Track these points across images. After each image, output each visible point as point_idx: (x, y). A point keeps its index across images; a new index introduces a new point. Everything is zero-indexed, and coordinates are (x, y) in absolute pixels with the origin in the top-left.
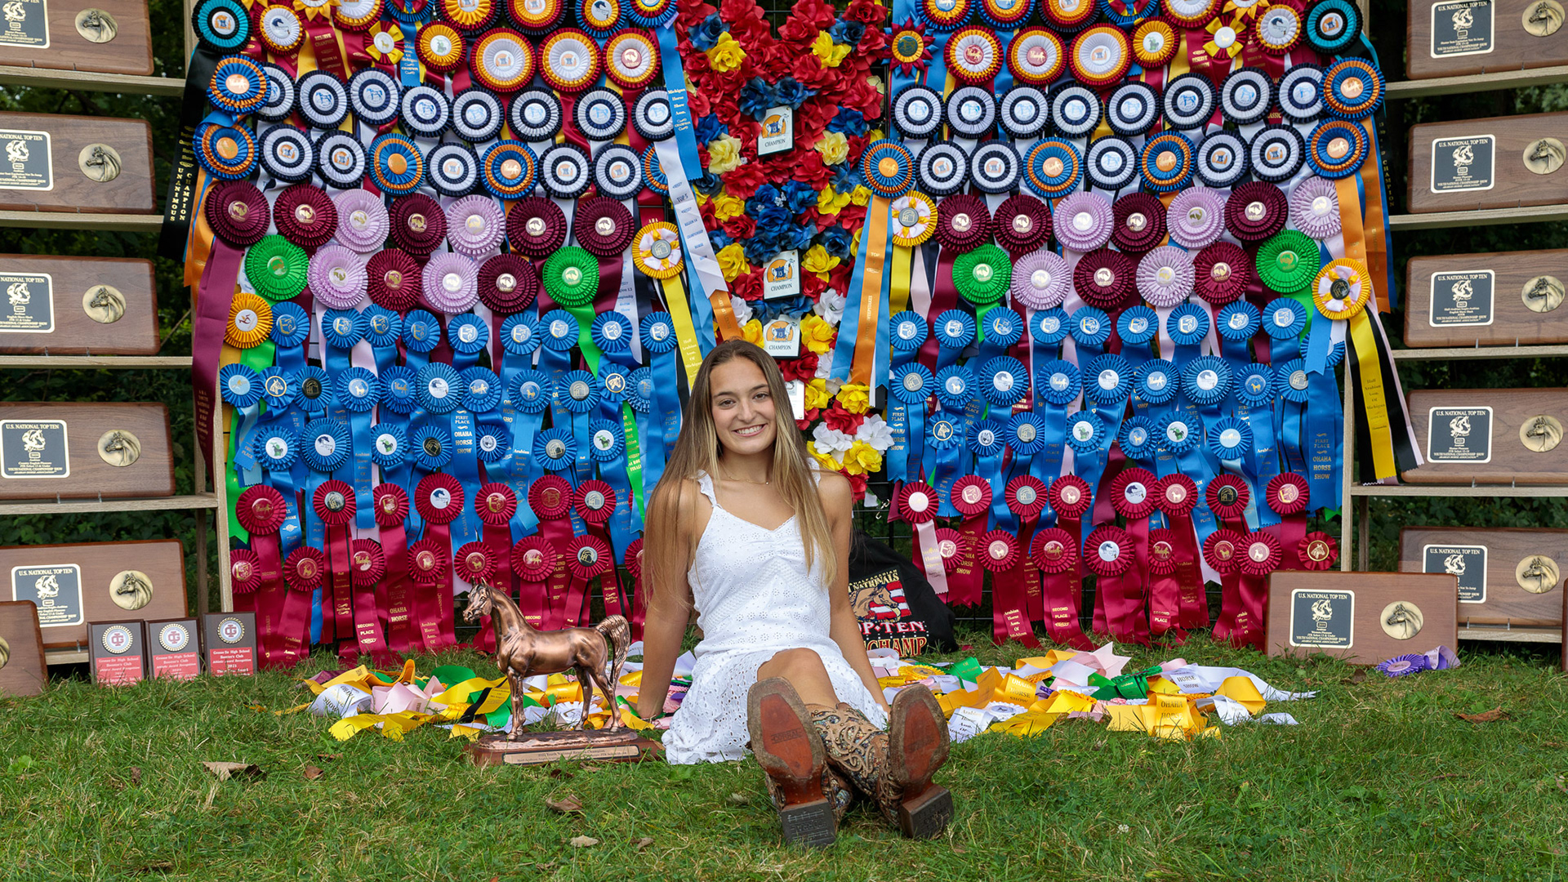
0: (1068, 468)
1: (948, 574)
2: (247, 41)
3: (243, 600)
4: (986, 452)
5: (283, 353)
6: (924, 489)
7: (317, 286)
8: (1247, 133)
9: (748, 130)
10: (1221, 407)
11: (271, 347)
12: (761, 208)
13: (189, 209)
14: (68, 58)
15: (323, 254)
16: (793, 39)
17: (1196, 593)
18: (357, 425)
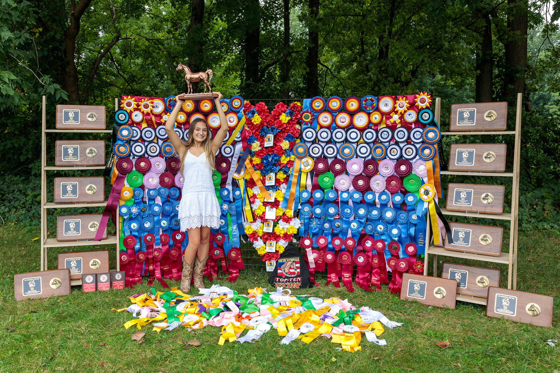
0: (349, 235)
1: (315, 263)
2: (128, 121)
3: (123, 266)
4: (326, 229)
5: (136, 201)
6: (309, 239)
7: (145, 184)
8: (402, 145)
9: (262, 140)
10: (393, 222)
11: (133, 200)
12: (265, 161)
13: (113, 164)
14: (84, 126)
15: (147, 175)
16: (275, 115)
17: (385, 274)
18: (156, 219)
